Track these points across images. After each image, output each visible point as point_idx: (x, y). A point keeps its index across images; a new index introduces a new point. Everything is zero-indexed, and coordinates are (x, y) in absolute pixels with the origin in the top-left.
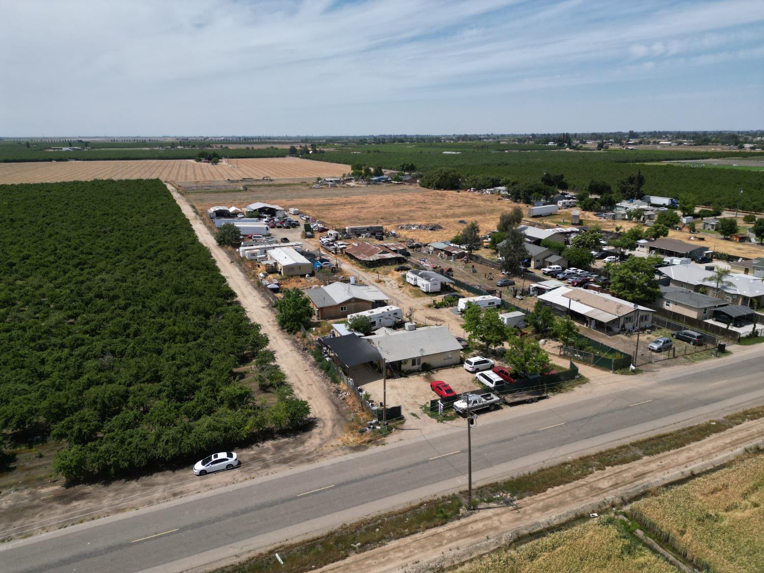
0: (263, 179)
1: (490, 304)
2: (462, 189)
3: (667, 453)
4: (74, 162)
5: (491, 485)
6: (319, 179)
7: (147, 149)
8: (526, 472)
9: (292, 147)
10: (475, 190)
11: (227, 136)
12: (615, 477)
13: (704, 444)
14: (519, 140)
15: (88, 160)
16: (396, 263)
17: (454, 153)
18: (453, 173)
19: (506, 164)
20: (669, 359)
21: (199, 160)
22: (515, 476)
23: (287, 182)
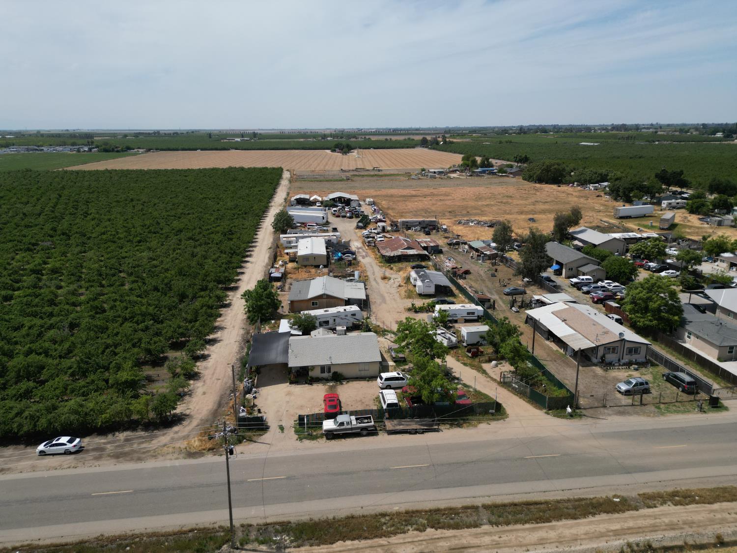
0: (374, 169)
1: (468, 313)
2: (565, 184)
3: (519, 526)
4: (234, 151)
5: (281, 524)
6: (423, 170)
7: (302, 140)
8: (331, 517)
9: (424, 138)
10: (578, 185)
11: (379, 127)
12: (428, 543)
13: (578, 525)
14: (681, 131)
15: (245, 150)
16: (418, 260)
17: (592, 144)
18: (556, 166)
19: (640, 157)
20: (633, 405)
21: (334, 151)
22: (316, 518)
23: (392, 172)
